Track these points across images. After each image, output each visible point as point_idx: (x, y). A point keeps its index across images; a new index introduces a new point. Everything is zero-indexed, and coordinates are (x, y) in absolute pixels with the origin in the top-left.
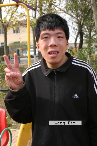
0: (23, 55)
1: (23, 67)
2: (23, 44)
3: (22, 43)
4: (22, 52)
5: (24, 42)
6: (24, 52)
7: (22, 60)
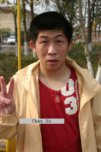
0: (3, 42)
1: (4, 54)
2: (4, 31)
3: (2, 30)
4: (3, 39)
5: (4, 29)
6: (4, 38)
7: (3, 47)
